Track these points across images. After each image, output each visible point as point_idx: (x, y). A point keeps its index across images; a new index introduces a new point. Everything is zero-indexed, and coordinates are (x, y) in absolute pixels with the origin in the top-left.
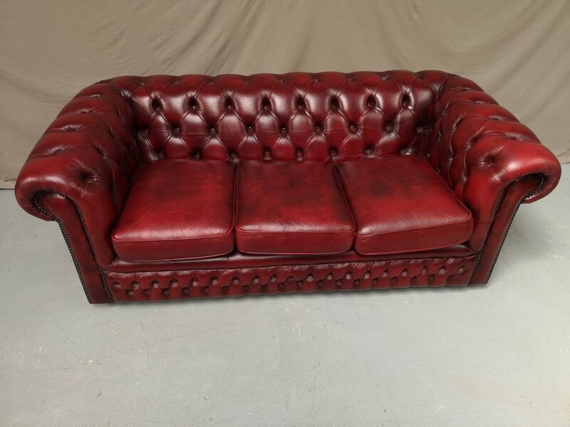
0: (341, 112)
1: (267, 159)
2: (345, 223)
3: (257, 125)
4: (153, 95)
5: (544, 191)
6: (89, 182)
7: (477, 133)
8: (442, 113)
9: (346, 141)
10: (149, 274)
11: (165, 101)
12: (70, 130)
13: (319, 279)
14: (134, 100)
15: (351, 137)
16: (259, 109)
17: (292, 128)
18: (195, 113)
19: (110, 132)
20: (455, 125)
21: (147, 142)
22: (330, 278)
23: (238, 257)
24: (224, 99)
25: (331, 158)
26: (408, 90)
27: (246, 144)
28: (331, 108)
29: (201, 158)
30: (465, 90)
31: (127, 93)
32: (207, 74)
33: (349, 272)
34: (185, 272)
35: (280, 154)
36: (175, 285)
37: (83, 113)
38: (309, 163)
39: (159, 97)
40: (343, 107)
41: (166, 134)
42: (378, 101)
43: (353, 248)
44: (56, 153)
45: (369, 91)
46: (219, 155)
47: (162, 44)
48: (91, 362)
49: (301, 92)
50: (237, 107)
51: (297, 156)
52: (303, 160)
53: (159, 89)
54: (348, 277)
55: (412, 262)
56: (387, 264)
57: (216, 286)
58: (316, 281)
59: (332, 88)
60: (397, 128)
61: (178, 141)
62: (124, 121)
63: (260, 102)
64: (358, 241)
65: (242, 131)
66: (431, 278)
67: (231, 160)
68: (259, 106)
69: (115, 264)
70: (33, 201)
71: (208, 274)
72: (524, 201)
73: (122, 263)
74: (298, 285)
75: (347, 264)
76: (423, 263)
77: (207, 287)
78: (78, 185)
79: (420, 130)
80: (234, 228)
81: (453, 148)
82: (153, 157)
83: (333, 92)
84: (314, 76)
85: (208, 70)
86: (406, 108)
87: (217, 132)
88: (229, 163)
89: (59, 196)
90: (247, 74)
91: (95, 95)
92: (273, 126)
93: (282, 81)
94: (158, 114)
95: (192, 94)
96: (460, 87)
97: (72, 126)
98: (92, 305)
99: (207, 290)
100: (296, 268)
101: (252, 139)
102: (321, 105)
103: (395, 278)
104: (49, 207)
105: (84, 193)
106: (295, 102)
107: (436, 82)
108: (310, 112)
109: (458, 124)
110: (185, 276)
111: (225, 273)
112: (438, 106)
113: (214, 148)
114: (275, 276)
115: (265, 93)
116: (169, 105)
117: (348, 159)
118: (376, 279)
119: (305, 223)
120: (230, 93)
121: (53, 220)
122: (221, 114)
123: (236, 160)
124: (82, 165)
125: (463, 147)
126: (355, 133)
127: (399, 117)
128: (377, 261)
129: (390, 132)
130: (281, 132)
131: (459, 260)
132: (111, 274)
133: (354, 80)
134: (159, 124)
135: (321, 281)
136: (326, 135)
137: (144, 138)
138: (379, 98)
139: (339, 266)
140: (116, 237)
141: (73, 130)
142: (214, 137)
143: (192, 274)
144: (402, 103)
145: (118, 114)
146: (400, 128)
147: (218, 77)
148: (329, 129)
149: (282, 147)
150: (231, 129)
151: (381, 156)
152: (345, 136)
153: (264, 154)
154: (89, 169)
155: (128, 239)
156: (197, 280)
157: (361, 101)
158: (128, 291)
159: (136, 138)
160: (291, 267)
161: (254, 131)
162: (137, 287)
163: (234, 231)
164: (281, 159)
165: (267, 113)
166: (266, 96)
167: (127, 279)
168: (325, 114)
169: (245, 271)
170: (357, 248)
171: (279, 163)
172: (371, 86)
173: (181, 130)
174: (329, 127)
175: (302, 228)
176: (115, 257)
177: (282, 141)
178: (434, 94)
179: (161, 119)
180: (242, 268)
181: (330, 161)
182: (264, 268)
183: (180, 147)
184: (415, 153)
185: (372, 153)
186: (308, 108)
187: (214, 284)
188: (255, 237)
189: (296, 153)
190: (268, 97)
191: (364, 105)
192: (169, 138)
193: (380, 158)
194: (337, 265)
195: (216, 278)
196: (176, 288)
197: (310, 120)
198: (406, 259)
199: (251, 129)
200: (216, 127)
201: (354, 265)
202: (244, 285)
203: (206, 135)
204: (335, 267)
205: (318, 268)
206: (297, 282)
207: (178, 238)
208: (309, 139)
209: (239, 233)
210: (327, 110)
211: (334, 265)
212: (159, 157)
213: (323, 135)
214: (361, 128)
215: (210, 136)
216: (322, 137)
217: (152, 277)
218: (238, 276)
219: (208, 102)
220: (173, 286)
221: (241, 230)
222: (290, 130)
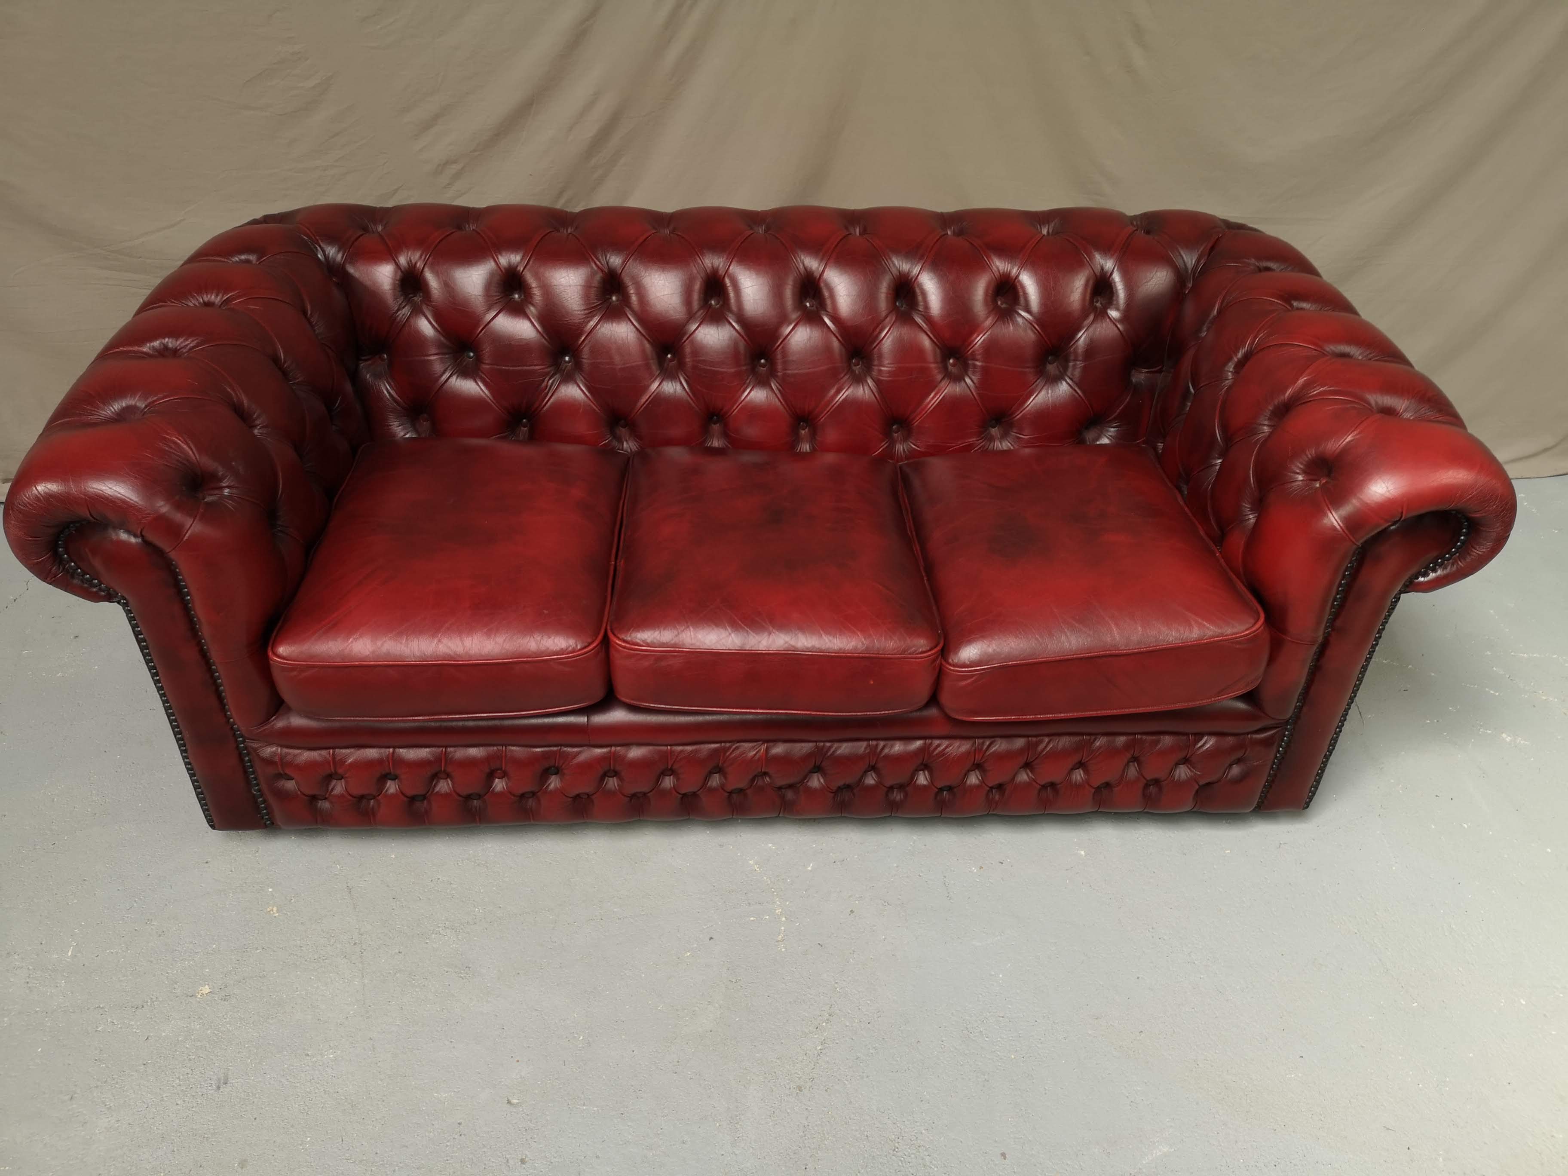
0: (919, 320)
1: (716, 443)
2: (911, 631)
3: (688, 350)
4: (402, 260)
5: (1468, 559)
6: (209, 499)
7: (1289, 392)
8: (1199, 330)
9: (933, 400)
10: (372, 753)
11: (437, 274)
12: (164, 352)
13: (841, 783)
14: (351, 270)
15: (948, 389)
16: (696, 305)
17: (785, 363)
18: (518, 310)
19: (275, 360)
20: (1231, 367)
21: (386, 389)
22: (870, 780)
23: (618, 716)
24: (599, 276)
25: (891, 447)
26: (1109, 264)
27: (659, 400)
28: (893, 309)
29: (534, 437)
30: (1268, 269)
31: (332, 251)
32: (558, 206)
33: (925, 767)
34: (473, 752)
35: (751, 431)
36: (444, 786)
37: (207, 304)
38: (827, 459)
39: (420, 265)
40: (927, 307)
41: (438, 367)
42: (1025, 294)
43: (934, 700)
44: (121, 417)
45: (1000, 265)
46: (582, 428)
47: (436, 118)
48: (206, 990)
49: (812, 263)
50: (634, 298)
51: (797, 439)
52: (814, 450)
53: (420, 243)
54: (922, 779)
55: (1098, 744)
56: (1030, 747)
57: (556, 790)
58: (834, 786)
59: (897, 251)
60: (1076, 368)
61: (470, 387)
62: (320, 329)
63: (697, 286)
64: (947, 684)
65: (648, 366)
66: (1153, 789)
68: (696, 296)
69: (280, 724)
70: (52, 547)
71: (534, 760)
72: (1411, 586)
73: (297, 721)
74: (783, 797)
75: (919, 743)
76: (1127, 747)
77: (534, 794)
78: (178, 506)
79: (1140, 377)
80: (606, 637)
81: (1224, 428)
82: (401, 431)
83: (901, 265)
84: (851, 218)
85: (561, 194)
86: (1102, 314)
87: (578, 365)
88: (609, 452)
89: (124, 536)
90: (668, 207)
91: (243, 257)
92: (734, 353)
93: (761, 230)
94: (417, 311)
95: (510, 259)
96: (1253, 261)
97: (170, 342)
98: (217, 835)
99: (531, 803)
100: (779, 749)
101: (673, 388)
102: (868, 298)
103: (1052, 785)
104: (97, 563)
105: (193, 527)
106: (794, 294)
107: (1189, 243)
108: (835, 319)
109: (1240, 365)
110: (471, 763)
111: (582, 758)
112: (1189, 310)
113: (568, 408)
114: (719, 770)
115: (712, 261)
116: (448, 286)
117: (937, 451)
118: (1000, 787)
119: (800, 629)
120: (615, 261)
121: (109, 598)
122: (589, 316)
123: (629, 446)
124: (189, 451)
125: (1250, 429)
126: (958, 379)
127: (1082, 338)
128: (1002, 737)
129: (1055, 380)
131: (1230, 740)
132: (269, 751)
133: (960, 233)
134: (419, 339)
135: (848, 787)
136: (878, 382)
137: (378, 376)
138: (1029, 283)
139: (898, 747)
140: (282, 650)
141: (175, 352)
142: (568, 378)
143: (488, 759)
144: (1091, 301)
145: (305, 313)
146: (1085, 369)
147: (587, 214)
148: (886, 367)
149: (754, 413)
150: (617, 359)
151: (1029, 444)
152: (931, 386)
153: (705, 431)
154: (207, 463)
155: (312, 657)
156: (504, 775)
157: (980, 290)
158: (314, 798)
159: (354, 376)
160: (763, 748)
161: (681, 365)
162: (339, 787)
163: (606, 643)
164: (753, 446)
165: (716, 317)
166: (715, 271)
167: (312, 765)
168: (877, 324)
169: (635, 753)
170: (945, 698)
171: (748, 458)
172: (1006, 250)
173: (479, 359)
174: (886, 362)
175: (793, 643)
176: (278, 705)
177: (757, 395)
178: (1180, 277)
179: (426, 327)
180: (628, 745)
181: (889, 454)
182: (689, 748)
183: (473, 404)
184: (1122, 440)
185: (1004, 436)
186: (829, 308)
187: (552, 786)
188: (663, 664)
189: (794, 430)
190: (722, 272)
191: (986, 302)
192: (444, 377)
193: (1027, 451)
194: (892, 746)
195: (557, 771)
196: (446, 795)
197: (835, 339)
198: (1082, 734)
199: (671, 360)
200: (575, 354)
201: (939, 746)
202: (633, 792)
203: (547, 374)
204: (886, 751)
205: (839, 752)
206: (780, 788)
207: (451, 658)
208: (832, 392)
209: (618, 651)
210: (884, 314)
211: (882, 744)
212: (416, 430)
213: (870, 381)
214: (975, 366)
215: (557, 376)
216: (866, 388)
217: (380, 762)
218: (618, 768)
219: (555, 282)
220: (437, 789)
221: (624, 641)
222: (780, 367)
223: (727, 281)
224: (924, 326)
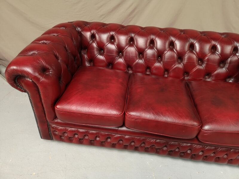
0: (194, 52)
1: (148, 73)
2: (195, 121)
3: (145, 54)
4: (92, 32)
6: (47, 74)
9: (195, 70)
10: (73, 129)
11: (98, 35)
12: (44, 43)
13: (170, 150)
14: (82, 33)
15: (198, 67)
16: (148, 45)
18: (113, 43)
19: (65, 47)
21: (86, 56)
22: (177, 150)
23: (124, 129)
24: (129, 38)
25: (184, 78)
26: (238, 44)
27: (137, 63)
28: (189, 50)
29: (112, 68)
31: (79, 29)
32: (122, 24)
33: (190, 149)
34: (93, 132)
35: (154, 71)
36: (87, 137)
37: (54, 35)
38: (170, 79)
39: (95, 33)
40: (196, 49)
41: (96, 53)
42: (218, 49)
43: (197, 137)
44: (32, 55)
45: (213, 42)
46: (122, 67)
47: (102, 6)
48: (34, 174)
49: (173, 39)
50: (135, 43)
51: (164, 74)
52: (168, 77)
53: (96, 29)
54: (189, 152)
55: (232, 150)
56: (216, 149)
58: (169, 150)
59: (192, 38)
60: (227, 66)
61: (101, 57)
62: (75, 43)
63: (149, 41)
64: (201, 133)
65: (136, 57)
67: (128, 72)
68: (148, 43)
69: (56, 121)
70: (14, 80)
71: (106, 135)
73: (59, 121)
74: (157, 151)
75: (189, 144)
77: (104, 142)
78: (40, 74)
80: (125, 113)
82: (87, 64)
83: (192, 41)
84: (181, 31)
85: (123, 22)
86: (235, 55)
87: (123, 55)
88: (127, 73)
89: (29, 79)
90: (144, 26)
91: (62, 28)
92: (153, 55)
93: (162, 32)
94: (93, 42)
95: (112, 33)
97: (45, 41)
99: (104, 143)
100: (158, 141)
101: (141, 61)
102: (183, 47)
103: (219, 158)
104: (23, 84)
105: (42, 79)
106: (168, 44)
108: (176, 50)
110: (92, 134)
111: (115, 136)
113: (119, 64)
114: (144, 143)
115: (153, 37)
116: (100, 37)
117: (194, 80)
118: (206, 156)
119: (169, 117)
120: (133, 35)
121: (25, 91)
122: (126, 45)
123: (130, 72)
124: (44, 63)
126: (201, 65)
127: (229, 59)
128: (209, 146)
129: (222, 67)
130: (158, 59)
132: (53, 126)
133: (204, 35)
134: (93, 47)
135: (172, 151)
136: (183, 64)
137: (85, 54)
138: (219, 47)
139: (185, 144)
140: (58, 106)
141: (46, 43)
142: (120, 57)
143: (96, 134)
144: (233, 52)
145: (72, 39)
146: (229, 66)
147: (127, 26)
148: (185, 61)
149: (157, 68)
150: (131, 55)
151: (214, 80)
152: (195, 66)
153: (146, 71)
154: (47, 66)
155: (63, 109)
156: (99, 137)
157: (207, 48)
158: (61, 136)
159: (80, 53)
160: (155, 140)
161: (143, 57)
162: (66, 135)
163: (125, 114)
164: (155, 74)
165: (152, 48)
166: (153, 39)
167: (61, 130)
168: (185, 53)
169: (127, 137)
170: (199, 137)
171: (153, 77)
172: (215, 39)
173: (104, 52)
174: (186, 60)
175: (166, 120)
176: (56, 117)
177: (157, 64)
179: (95, 45)
180: (126, 135)
181: (184, 79)
182: (139, 138)
183: (102, 61)
184: (235, 82)
185: (208, 78)
186: (175, 48)
187: (108, 141)
188: (137, 120)
189: (164, 72)
190: (154, 39)
191: (209, 50)
192: (97, 55)
193: (213, 82)
194: (183, 144)
195: (110, 138)
196: (87, 139)
197: (176, 54)
198: (228, 148)
199: (141, 56)
200: (122, 53)
201: (194, 145)
202: (125, 145)
203: (117, 56)
204: (182, 145)
205: (171, 143)
206: (156, 149)
207: (91, 113)
208: (173, 66)
209: (127, 116)
210: (186, 51)
211: (181, 143)
212: (90, 65)
213: (182, 64)
214: (205, 63)
215: (118, 57)
216: (181, 65)
217: (74, 131)
218: (123, 140)
219: (120, 38)
220: (85, 138)
221: (129, 114)
222: (163, 59)
223: (155, 41)
224: (196, 54)
